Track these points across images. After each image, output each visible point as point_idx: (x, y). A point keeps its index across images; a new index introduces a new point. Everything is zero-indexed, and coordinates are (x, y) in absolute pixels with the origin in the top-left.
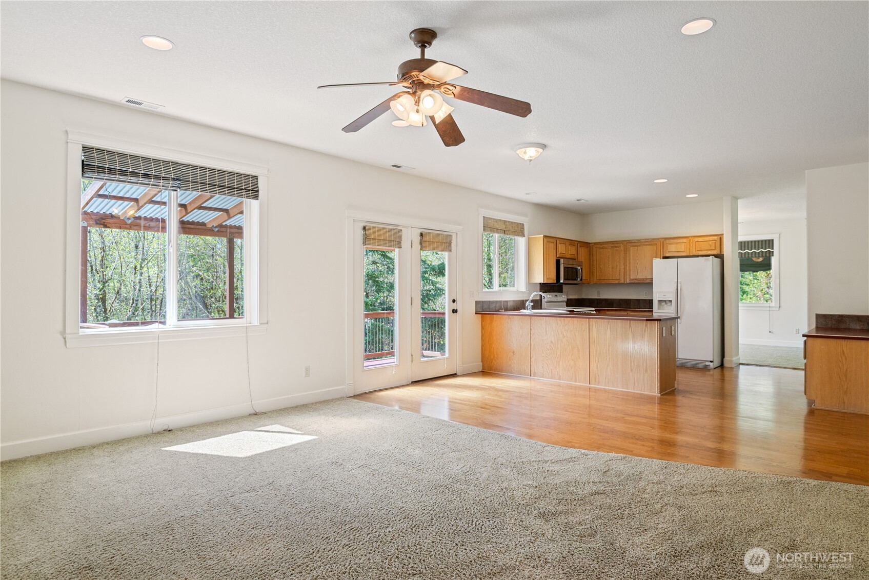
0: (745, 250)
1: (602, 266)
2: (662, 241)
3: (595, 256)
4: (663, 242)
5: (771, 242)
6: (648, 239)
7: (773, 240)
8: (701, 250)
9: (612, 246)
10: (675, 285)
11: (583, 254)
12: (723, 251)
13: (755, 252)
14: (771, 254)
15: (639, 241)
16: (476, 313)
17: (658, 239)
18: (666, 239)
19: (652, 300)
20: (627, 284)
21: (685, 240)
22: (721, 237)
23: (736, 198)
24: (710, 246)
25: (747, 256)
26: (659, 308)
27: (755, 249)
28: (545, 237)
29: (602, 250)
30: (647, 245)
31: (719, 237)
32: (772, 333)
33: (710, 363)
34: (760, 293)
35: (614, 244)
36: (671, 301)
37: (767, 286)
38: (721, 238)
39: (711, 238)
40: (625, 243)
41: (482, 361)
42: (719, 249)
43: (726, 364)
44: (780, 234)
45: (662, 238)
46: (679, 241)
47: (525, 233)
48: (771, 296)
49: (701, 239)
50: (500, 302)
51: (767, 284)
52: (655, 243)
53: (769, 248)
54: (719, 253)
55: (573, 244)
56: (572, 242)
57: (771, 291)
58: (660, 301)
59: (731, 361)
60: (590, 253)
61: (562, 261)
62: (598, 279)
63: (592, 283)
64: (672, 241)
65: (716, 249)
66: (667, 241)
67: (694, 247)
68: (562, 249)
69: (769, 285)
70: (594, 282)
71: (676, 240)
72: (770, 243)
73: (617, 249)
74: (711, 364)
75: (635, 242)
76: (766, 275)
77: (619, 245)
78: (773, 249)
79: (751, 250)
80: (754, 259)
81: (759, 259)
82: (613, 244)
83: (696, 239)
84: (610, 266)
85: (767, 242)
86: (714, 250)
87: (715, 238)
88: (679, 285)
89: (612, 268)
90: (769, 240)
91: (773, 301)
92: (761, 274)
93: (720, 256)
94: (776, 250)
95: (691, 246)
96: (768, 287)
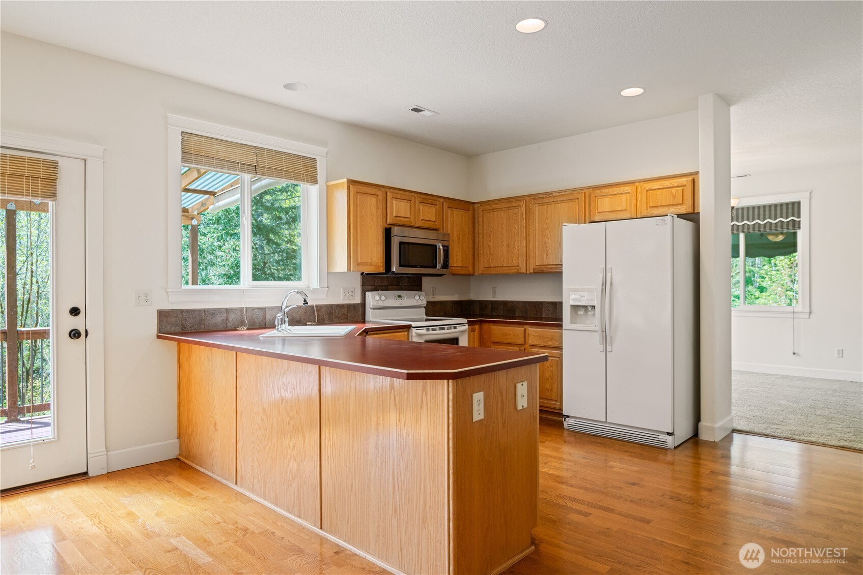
0: (753, 220)
1: (491, 243)
2: (587, 192)
3: (481, 227)
4: (589, 195)
5: (796, 206)
6: (565, 191)
7: (799, 203)
8: (657, 207)
9: (508, 206)
10: (601, 275)
11: (455, 222)
12: (698, 207)
13: (771, 223)
14: (796, 225)
15: (549, 194)
16: (158, 337)
17: (582, 189)
18: (595, 188)
19: (561, 303)
20: (530, 274)
21: (627, 189)
22: (693, 179)
23: (726, 101)
24: (674, 197)
25: (756, 230)
26: (573, 321)
27: (770, 218)
28: (352, 183)
29: (491, 215)
30: (562, 202)
31: (690, 178)
32: (798, 355)
33: (667, 437)
34: (779, 289)
35: (510, 202)
36: (594, 307)
37: (789, 278)
38: (694, 181)
39: (675, 182)
40: (528, 199)
41: (179, 437)
42: (689, 201)
43: (704, 436)
44: (811, 193)
45: (588, 188)
46: (617, 190)
47: (319, 177)
48: (797, 294)
49: (656, 185)
50: (241, 310)
51: (790, 276)
52: (575, 196)
53: (793, 216)
54: (690, 210)
55: (431, 201)
56: (427, 199)
57: (796, 287)
58: (575, 308)
59: (712, 429)
60: (474, 221)
61: (395, 231)
62: (486, 266)
63: (477, 273)
64: (605, 191)
65: (685, 202)
66: (597, 191)
67: (644, 201)
68: (400, 209)
69: (793, 277)
70: (480, 272)
71: (611, 190)
72: (794, 208)
73: (515, 211)
74: (669, 439)
75: (543, 198)
76: (789, 263)
77: (518, 204)
78: (799, 217)
79: (764, 221)
80: (771, 238)
81: (777, 237)
82: (508, 202)
83: (648, 186)
84: (505, 243)
85: (790, 206)
86: (680, 204)
87: (683, 180)
88: (609, 275)
89: (508, 246)
90: (793, 203)
91: (800, 301)
92: (781, 261)
93: (692, 217)
94: (804, 219)
95: (639, 199)
96: (792, 281)
